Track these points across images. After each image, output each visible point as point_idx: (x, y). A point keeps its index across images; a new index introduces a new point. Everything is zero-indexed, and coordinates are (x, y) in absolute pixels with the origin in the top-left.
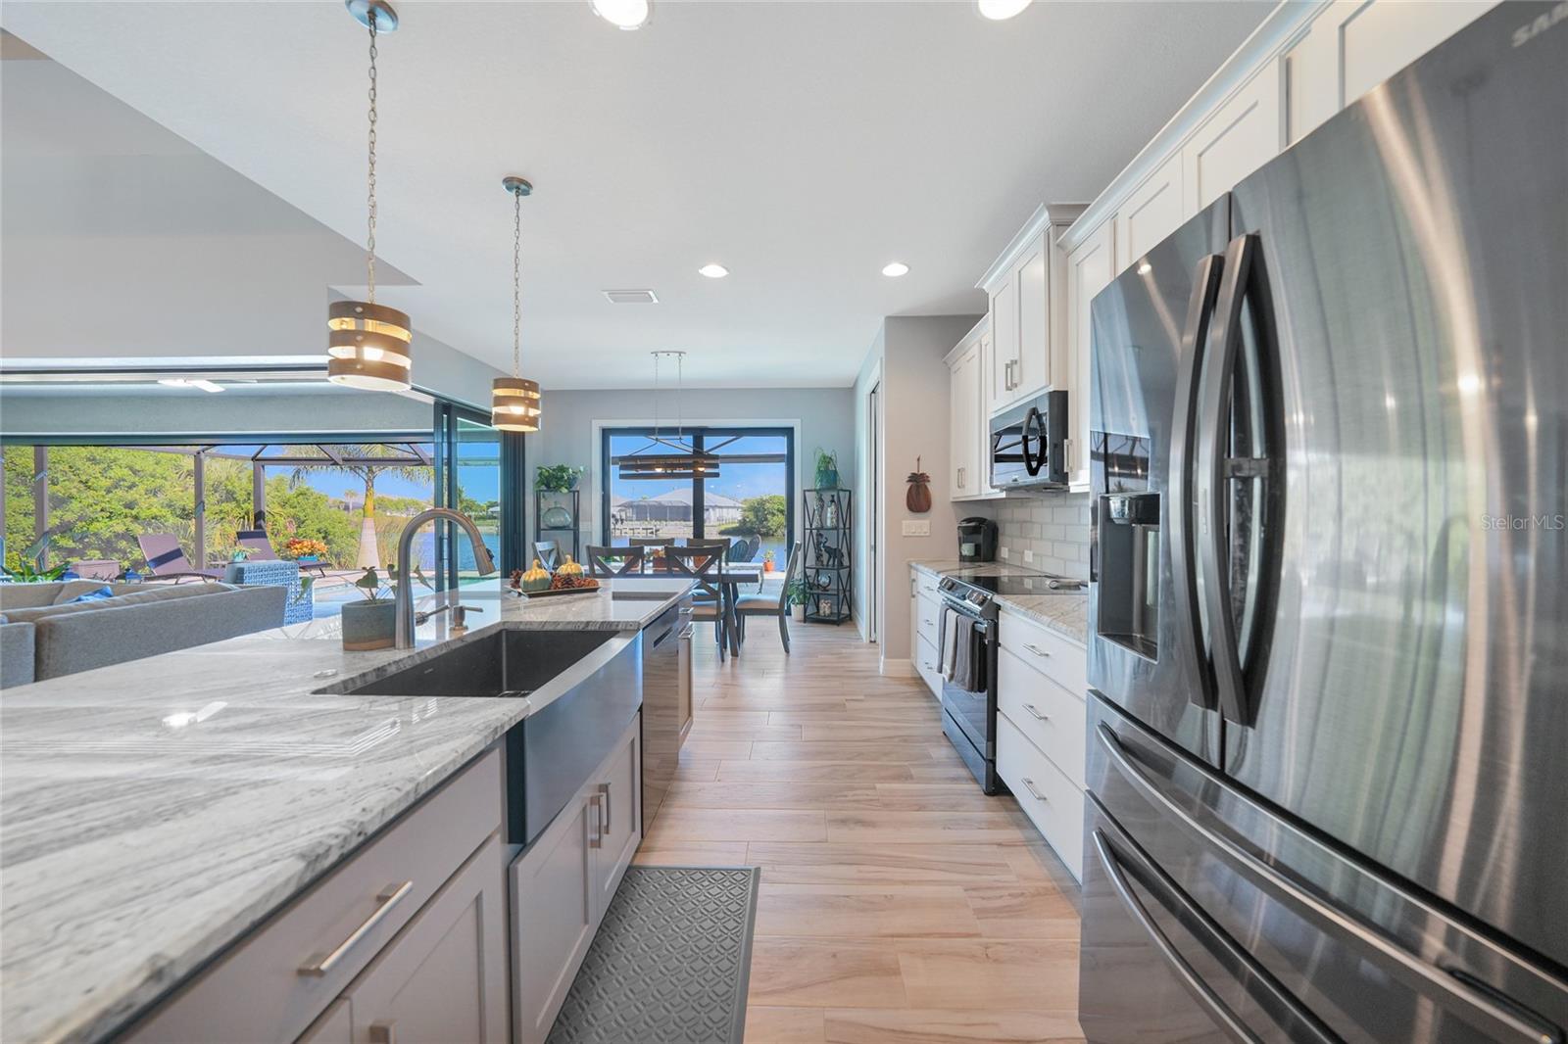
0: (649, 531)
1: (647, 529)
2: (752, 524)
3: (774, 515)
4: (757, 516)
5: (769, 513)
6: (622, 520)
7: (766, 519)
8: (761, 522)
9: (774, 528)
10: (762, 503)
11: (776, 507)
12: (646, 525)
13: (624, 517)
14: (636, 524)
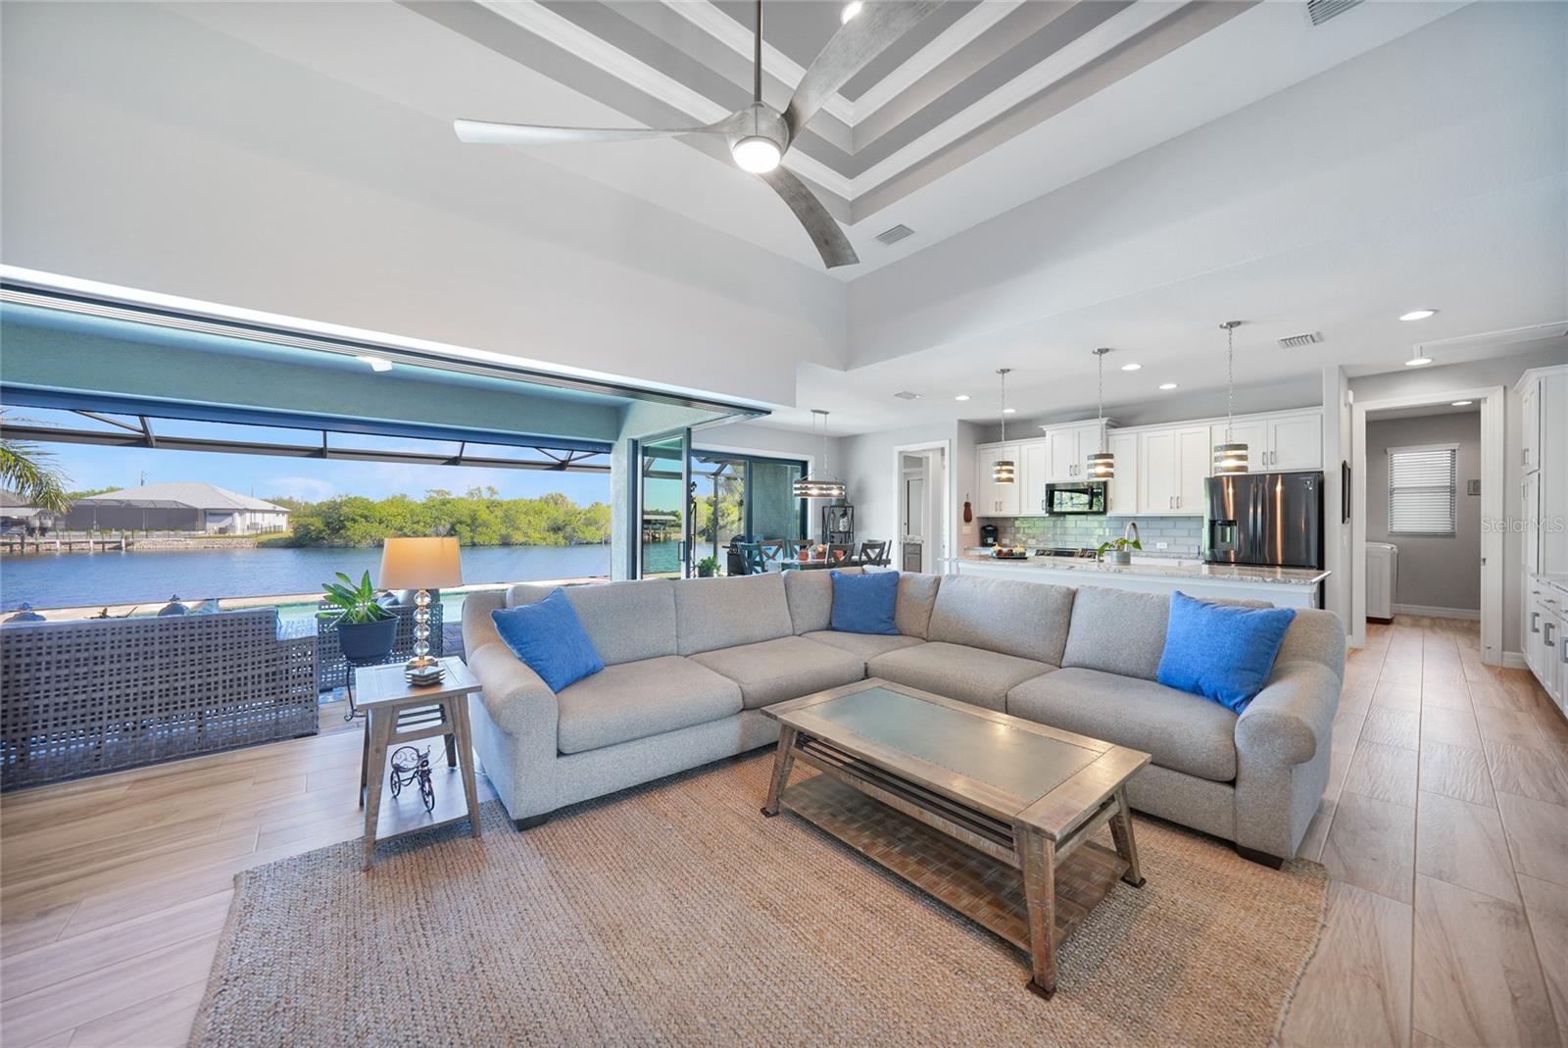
0: (107, 546)
1: (103, 543)
2: (320, 532)
3: (354, 520)
4: (326, 524)
5: (347, 519)
6: (43, 530)
7: (344, 527)
8: (336, 531)
9: (356, 538)
10: (335, 506)
11: (359, 512)
12: (97, 536)
13: (49, 523)
14: (76, 536)
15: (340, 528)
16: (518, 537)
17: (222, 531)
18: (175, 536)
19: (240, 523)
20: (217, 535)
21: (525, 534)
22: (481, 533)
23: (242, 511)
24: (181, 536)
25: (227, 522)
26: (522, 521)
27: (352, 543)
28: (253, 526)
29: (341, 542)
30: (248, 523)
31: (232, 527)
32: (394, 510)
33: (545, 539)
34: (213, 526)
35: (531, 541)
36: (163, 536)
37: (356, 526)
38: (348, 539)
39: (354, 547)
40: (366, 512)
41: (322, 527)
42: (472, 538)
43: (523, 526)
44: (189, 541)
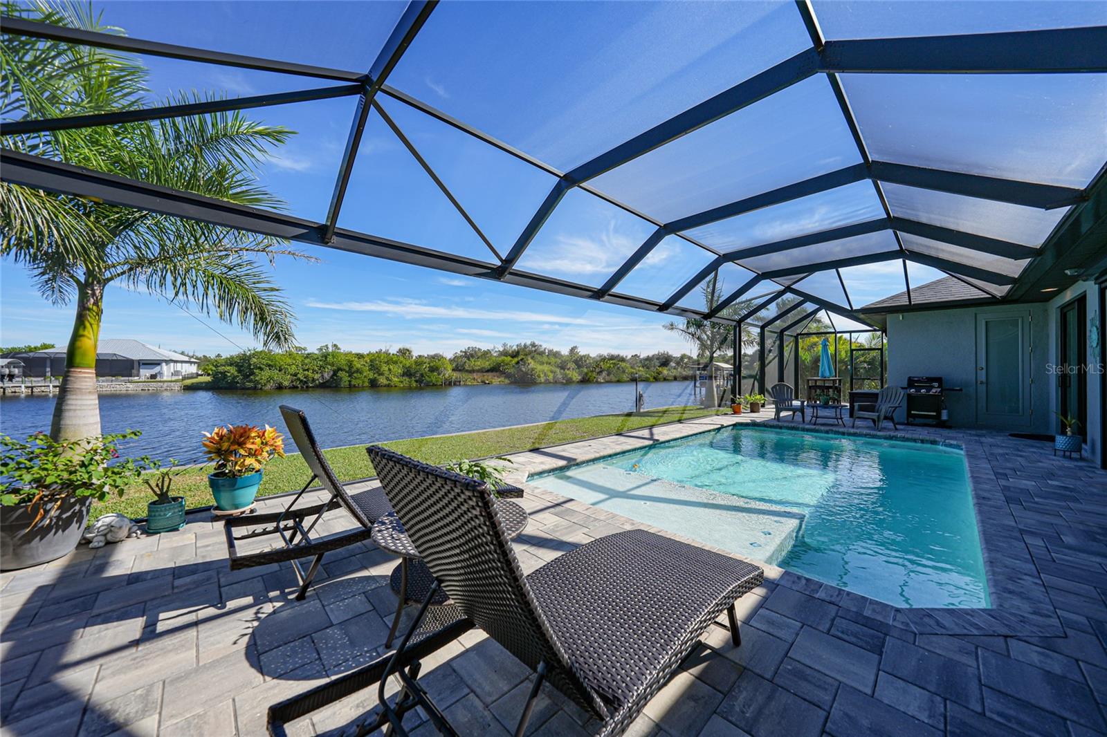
2: (235, 377)
3: (261, 369)
4: (239, 371)
5: (255, 367)
6: (11, 377)
7: (253, 374)
8: (246, 377)
9: (263, 382)
10: (245, 358)
11: (265, 362)
13: (16, 371)
15: (251, 375)
16: (383, 381)
17: (153, 377)
18: (116, 381)
19: (166, 370)
20: (149, 380)
21: (388, 379)
22: (356, 378)
23: (168, 362)
24: (121, 381)
25: (156, 370)
26: (385, 368)
27: (260, 386)
28: (176, 373)
29: (252, 385)
30: (172, 371)
31: (160, 373)
32: (289, 361)
33: (402, 382)
34: (145, 373)
35: (392, 384)
36: (107, 381)
37: (263, 373)
38: (257, 382)
39: (261, 389)
40: (270, 362)
41: (236, 373)
42: (350, 381)
43: (387, 373)
44: (128, 385)
